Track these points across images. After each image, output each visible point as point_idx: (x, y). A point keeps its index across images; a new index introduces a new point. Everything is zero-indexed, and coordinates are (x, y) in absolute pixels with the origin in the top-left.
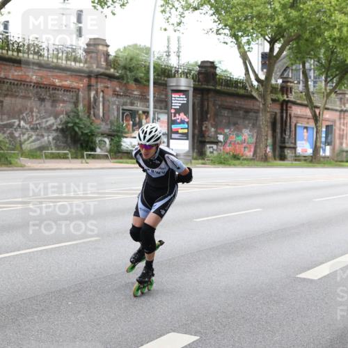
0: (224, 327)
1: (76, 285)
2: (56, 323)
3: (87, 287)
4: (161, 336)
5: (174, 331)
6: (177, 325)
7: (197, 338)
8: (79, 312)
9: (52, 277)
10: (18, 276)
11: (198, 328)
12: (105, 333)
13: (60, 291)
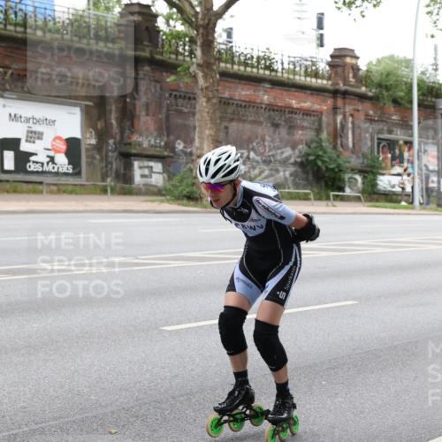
1: (330, 361)
3: (344, 364)
8: (336, 394)
9: (300, 348)
12: (372, 424)
13: (311, 367)
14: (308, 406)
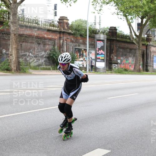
0: (122, 146)
1: (55, 127)
2: (47, 143)
4: (93, 150)
5: (99, 148)
6: (101, 146)
9: (45, 123)
10: (30, 122)
11: (111, 147)
12: (69, 148)
13: (48, 129)
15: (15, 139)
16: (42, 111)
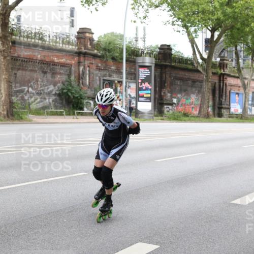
0: (178, 239)
1: (69, 208)
3: (77, 209)
4: (131, 245)
5: (141, 242)
6: (143, 237)
7: (158, 247)
8: (72, 226)
9: (52, 201)
11: (159, 240)
12: (91, 242)
13: (58, 211)
14: (55, 234)
15: (3, 228)
16: (48, 182)
